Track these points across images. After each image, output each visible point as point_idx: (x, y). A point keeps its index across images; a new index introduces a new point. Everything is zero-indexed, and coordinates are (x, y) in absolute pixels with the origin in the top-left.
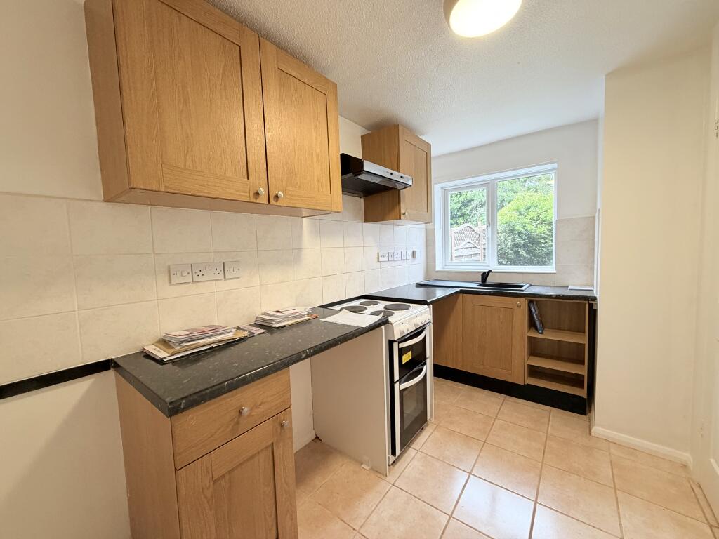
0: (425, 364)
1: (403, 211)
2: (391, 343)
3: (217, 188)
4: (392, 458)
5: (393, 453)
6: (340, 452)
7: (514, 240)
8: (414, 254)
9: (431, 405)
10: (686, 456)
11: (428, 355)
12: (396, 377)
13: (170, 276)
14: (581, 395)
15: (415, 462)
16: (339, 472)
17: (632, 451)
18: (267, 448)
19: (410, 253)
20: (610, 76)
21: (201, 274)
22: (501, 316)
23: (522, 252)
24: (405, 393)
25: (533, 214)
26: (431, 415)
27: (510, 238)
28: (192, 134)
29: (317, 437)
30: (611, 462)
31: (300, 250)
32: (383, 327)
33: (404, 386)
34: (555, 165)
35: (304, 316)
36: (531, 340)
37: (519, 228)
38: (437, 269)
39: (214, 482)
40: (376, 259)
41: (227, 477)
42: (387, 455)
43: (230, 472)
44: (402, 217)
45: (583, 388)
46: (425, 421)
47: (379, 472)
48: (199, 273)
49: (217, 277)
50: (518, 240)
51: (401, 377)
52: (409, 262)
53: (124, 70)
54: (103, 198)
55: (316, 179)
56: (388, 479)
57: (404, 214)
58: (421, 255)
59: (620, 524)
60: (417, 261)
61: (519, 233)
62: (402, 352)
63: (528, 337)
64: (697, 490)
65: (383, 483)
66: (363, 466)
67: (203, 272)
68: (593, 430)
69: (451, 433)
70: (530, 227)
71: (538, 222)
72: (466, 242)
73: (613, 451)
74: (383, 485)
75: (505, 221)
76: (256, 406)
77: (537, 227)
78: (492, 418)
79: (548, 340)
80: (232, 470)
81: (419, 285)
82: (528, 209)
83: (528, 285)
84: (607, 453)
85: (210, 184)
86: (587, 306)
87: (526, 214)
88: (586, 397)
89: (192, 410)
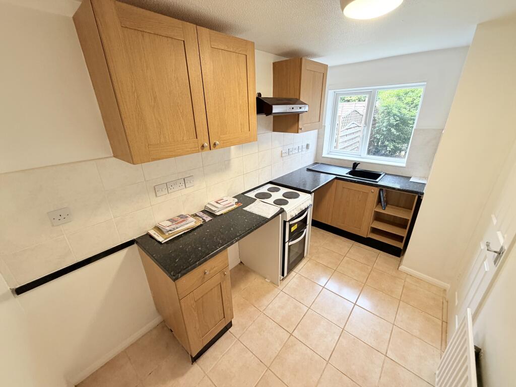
0: (306, 228)
1: (300, 127)
2: (285, 222)
3: (179, 151)
4: (282, 277)
5: (283, 275)
6: (254, 272)
7: (389, 120)
8: (308, 146)
9: (307, 246)
10: (447, 286)
11: (308, 223)
12: (287, 239)
13: (155, 192)
14: (399, 247)
15: (294, 280)
16: (253, 282)
17: (419, 280)
18: (217, 285)
19: (305, 147)
20: (481, 26)
21: (172, 188)
22: (360, 197)
23: (393, 130)
24: (291, 247)
25: (409, 100)
26: (307, 253)
27: (386, 118)
28: (162, 121)
29: (241, 262)
30: (404, 286)
31: (230, 160)
32: (280, 215)
33: (291, 243)
34: (426, 83)
35: (233, 205)
36: (377, 213)
37: (395, 111)
38: (323, 156)
39: (195, 302)
40: (280, 155)
41: (201, 299)
42: (280, 276)
43: (202, 297)
44: (300, 131)
45: (402, 242)
46: (303, 257)
47: (274, 284)
48: (171, 187)
49: (181, 187)
50: (392, 121)
51: (289, 239)
52: (303, 153)
53: (117, 92)
54: (113, 155)
55: (239, 123)
56: (279, 288)
57: (301, 129)
58: (313, 147)
59: (395, 317)
60: (309, 150)
61: (394, 115)
62: (291, 226)
63: (375, 211)
64: (445, 304)
65: (276, 289)
66: (266, 280)
67: (173, 186)
68: (400, 268)
69: (317, 264)
70: (404, 111)
71: (412, 106)
72: (351, 123)
73: (407, 280)
74: (276, 291)
75: (385, 105)
76: (212, 269)
77: (409, 111)
78: (343, 256)
79: (388, 214)
80: (203, 296)
81: (309, 170)
82: (406, 94)
83: (384, 174)
84: (403, 281)
85: (175, 149)
86: (417, 197)
87: (403, 99)
88: (402, 248)
89: (183, 277)
